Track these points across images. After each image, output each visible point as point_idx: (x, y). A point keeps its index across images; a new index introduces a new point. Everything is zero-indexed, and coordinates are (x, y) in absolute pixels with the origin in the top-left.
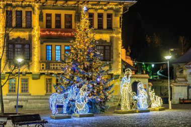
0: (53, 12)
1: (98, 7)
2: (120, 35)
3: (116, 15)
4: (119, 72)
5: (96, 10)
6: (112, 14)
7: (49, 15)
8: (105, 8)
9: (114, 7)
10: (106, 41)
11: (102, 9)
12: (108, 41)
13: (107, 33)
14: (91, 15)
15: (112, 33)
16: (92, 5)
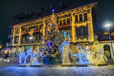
0: (62, 19)
1: (78, 12)
2: (91, 22)
3: (88, 13)
4: (93, 40)
5: (78, 13)
6: (87, 13)
7: (61, 21)
8: (82, 11)
9: (86, 9)
10: (84, 26)
11: (81, 12)
12: (86, 26)
13: (84, 22)
14: (76, 16)
15: (87, 22)
16: (76, 11)
